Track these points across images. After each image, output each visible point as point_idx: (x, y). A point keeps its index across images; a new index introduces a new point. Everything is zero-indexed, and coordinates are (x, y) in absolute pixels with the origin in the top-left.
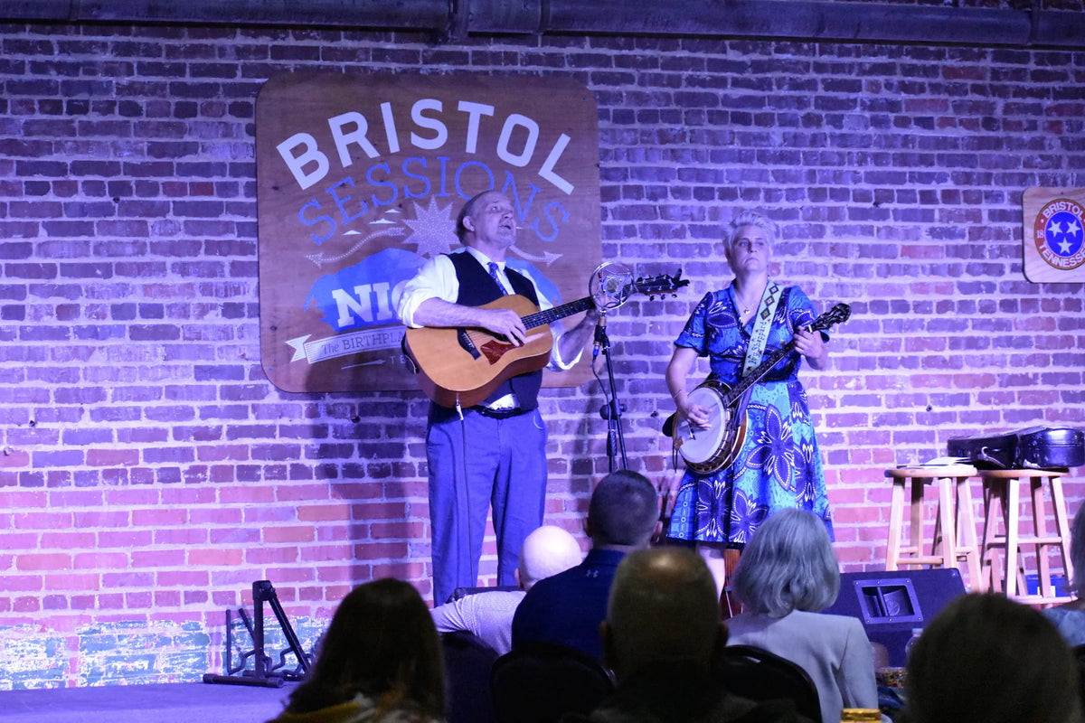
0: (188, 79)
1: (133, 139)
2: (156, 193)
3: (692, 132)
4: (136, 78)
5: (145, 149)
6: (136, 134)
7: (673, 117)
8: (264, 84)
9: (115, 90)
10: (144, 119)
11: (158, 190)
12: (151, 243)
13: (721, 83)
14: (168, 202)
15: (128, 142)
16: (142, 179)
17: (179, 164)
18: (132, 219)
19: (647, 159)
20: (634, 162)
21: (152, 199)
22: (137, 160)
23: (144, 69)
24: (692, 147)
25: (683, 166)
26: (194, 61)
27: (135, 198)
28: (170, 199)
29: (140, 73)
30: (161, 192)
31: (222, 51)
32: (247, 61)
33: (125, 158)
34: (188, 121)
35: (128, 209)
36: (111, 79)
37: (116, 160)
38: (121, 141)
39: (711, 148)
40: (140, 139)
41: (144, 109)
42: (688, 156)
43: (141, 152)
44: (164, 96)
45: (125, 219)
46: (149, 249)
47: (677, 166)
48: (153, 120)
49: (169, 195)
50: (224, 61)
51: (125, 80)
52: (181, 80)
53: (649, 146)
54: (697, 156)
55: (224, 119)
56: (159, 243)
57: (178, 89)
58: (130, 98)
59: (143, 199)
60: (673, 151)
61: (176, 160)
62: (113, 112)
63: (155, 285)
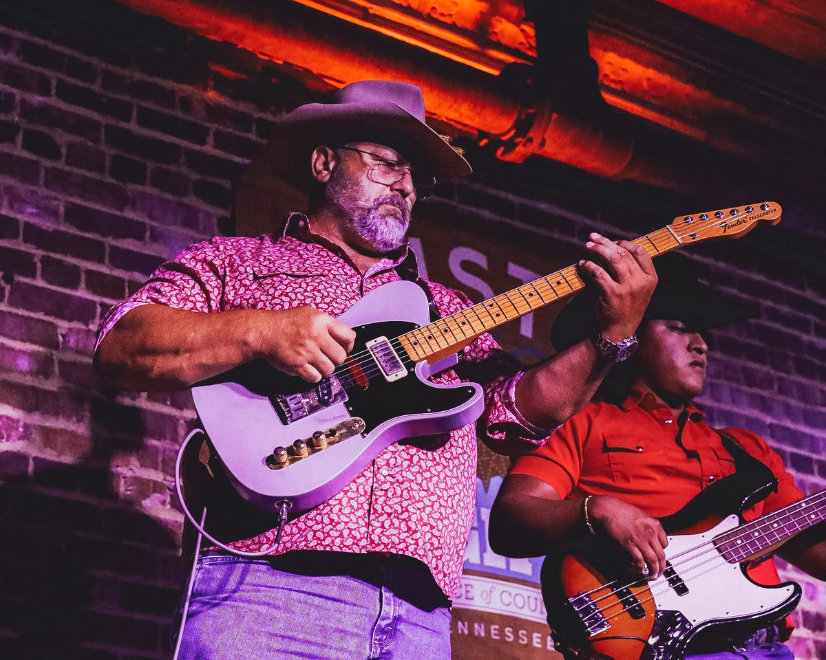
0: (133, 126)
1: (43, 191)
2: (75, 286)
3: (780, 379)
4: (53, 101)
5: (62, 209)
6: (47, 185)
7: (758, 355)
8: (245, 165)
9: (19, 110)
10: (61, 165)
11: (79, 280)
12: (61, 362)
13: (805, 326)
14: (94, 303)
15: (34, 193)
16: (52, 255)
17: (113, 248)
18: (32, 315)
19: (734, 402)
20: (719, 401)
21: (68, 291)
22: (48, 225)
23: (66, 92)
24: (780, 398)
25: (775, 422)
26: (144, 104)
27: (40, 283)
28: (97, 299)
29: (59, 96)
30: (83, 285)
31: (186, 104)
32: (221, 128)
33: (26, 216)
34: (132, 188)
35: (26, 297)
36: (14, 90)
37: (12, 215)
38: (22, 188)
39: (802, 405)
40: (54, 194)
41: (64, 151)
42: (779, 409)
43: (54, 213)
44: (96, 140)
45: (21, 312)
46: (56, 369)
47: (769, 420)
48: (75, 170)
49: (95, 293)
50: (186, 117)
51: (37, 99)
52: (122, 124)
53: (734, 385)
54: (789, 412)
55: (186, 200)
56: (74, 364)
57: (118, 137)
58: (43, 129)
59: (54, 288)
60: (762, 398)
61: (110, 241)
62: (12, 141)
63: (63, 432)
